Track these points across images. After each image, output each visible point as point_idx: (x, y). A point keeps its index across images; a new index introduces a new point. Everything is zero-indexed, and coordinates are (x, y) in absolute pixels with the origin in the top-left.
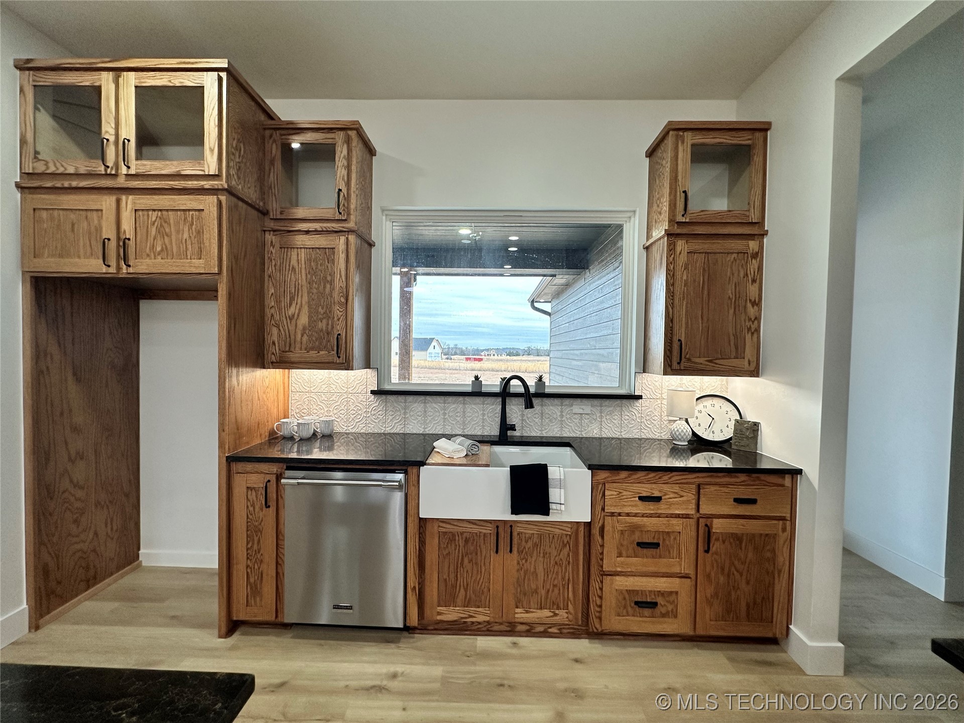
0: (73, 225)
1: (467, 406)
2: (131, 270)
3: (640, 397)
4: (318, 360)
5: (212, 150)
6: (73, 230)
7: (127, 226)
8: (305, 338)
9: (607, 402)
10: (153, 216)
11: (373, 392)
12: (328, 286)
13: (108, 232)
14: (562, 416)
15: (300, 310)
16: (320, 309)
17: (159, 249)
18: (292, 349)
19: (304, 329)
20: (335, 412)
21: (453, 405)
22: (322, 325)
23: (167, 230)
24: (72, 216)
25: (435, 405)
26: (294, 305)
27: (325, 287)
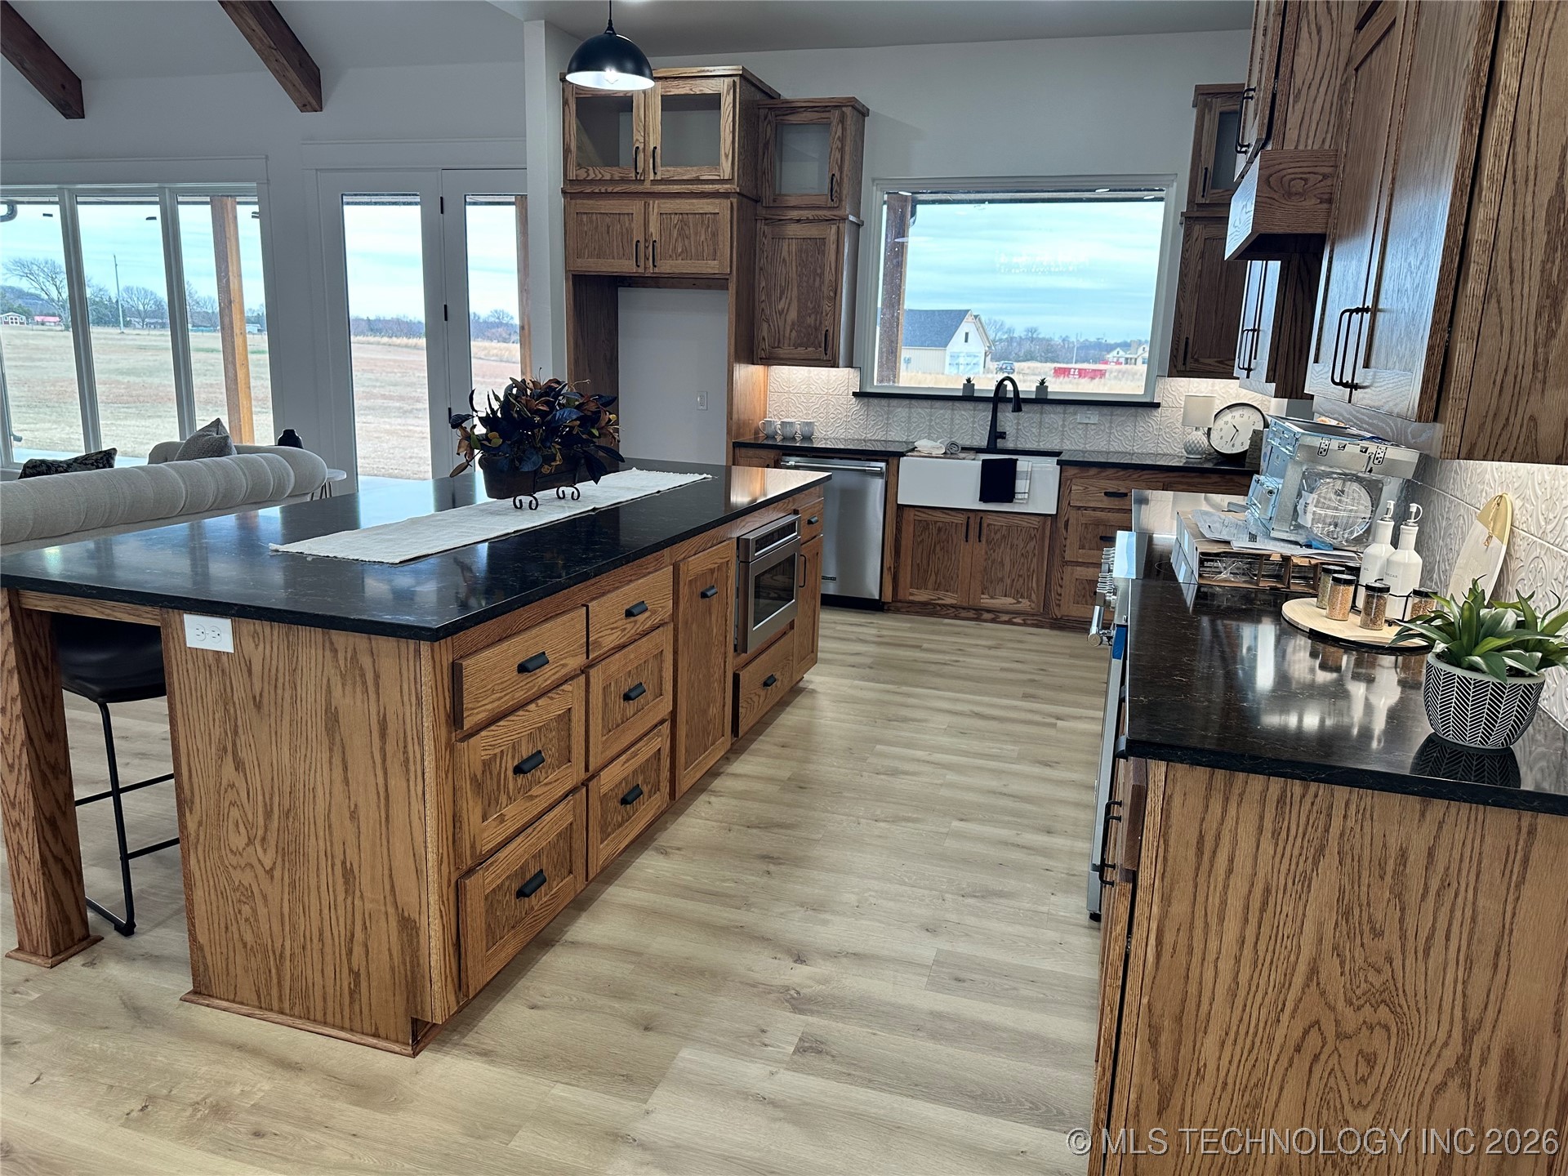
0: (608, 227)
1: (956, 412)
2: (656, 270)
3: (1158, 405)
4: (806, 357)
5: (727, 156)
6: (608, 233)
7: (654, 229)
8: (794, 334)
9: (1119, 411)
10: (675, 219)
11: (855, 394)
12: (818, 279)
13: (638, 235)
14: (1063, 426)
15: (789, 304)
16: (809, 304)
17: (680, 250)
18: (781, 345)
19: (793, 324)
20: (814, 415)
21: (942, 411)
22: (810, 320)
23: (687, 232)
24: (608, 220)
25: (920, 410)
26: (784, 299)
27: (814, 281)
